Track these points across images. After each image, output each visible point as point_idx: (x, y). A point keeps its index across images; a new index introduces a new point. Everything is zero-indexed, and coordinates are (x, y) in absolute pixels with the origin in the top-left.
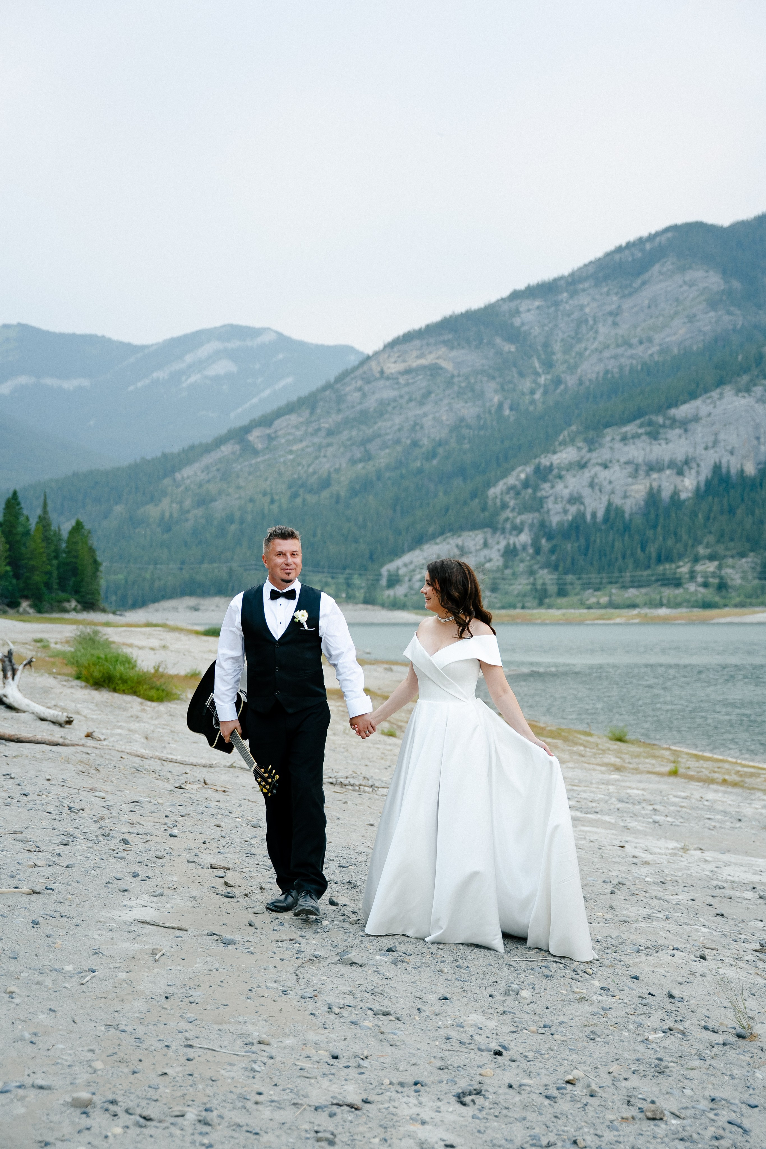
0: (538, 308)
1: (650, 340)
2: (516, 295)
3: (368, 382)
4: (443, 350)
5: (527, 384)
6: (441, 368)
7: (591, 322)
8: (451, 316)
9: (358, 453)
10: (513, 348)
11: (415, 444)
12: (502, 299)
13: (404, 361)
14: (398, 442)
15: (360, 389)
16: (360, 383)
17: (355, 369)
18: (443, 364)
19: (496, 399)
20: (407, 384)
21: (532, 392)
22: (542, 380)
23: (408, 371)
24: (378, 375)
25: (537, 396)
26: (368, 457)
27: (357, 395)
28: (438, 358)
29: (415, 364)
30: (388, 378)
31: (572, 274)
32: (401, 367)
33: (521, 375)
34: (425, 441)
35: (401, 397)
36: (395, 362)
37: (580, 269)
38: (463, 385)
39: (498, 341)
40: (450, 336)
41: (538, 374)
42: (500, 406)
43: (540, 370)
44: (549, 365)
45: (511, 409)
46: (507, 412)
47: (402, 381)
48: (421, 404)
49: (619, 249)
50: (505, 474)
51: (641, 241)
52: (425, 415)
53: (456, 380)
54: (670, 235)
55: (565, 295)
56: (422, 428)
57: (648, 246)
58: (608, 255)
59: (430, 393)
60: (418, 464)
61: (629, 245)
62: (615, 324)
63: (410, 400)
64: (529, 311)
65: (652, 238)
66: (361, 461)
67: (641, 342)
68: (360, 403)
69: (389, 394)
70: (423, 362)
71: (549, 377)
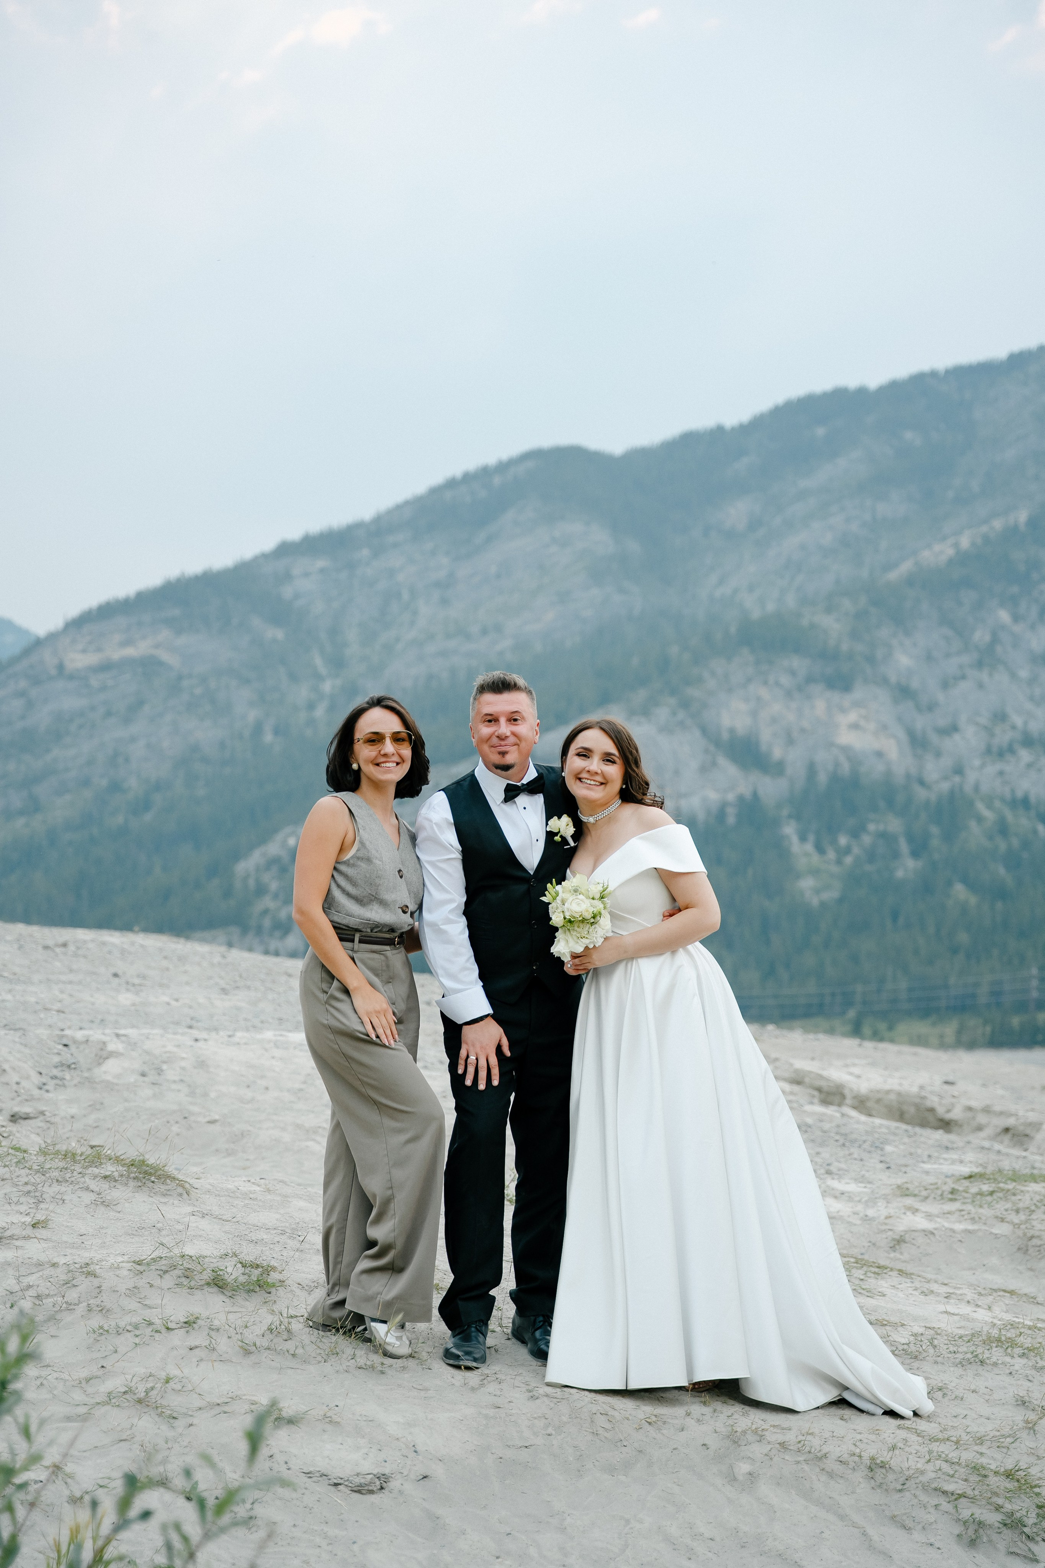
0: (322, 571)
1: (498, 628)
2: (285, 550)
3: (36, 681)
4: (165, 634)
5: (302, 693)
6: (161, 663)
7: (406, 596)
8: (179, 580)
9: (17, 800)
10: (279, 634)
11: (115, 787)
12: (265, 557)
13: (99, 650)
14: (86, 782)
15: (22, 694)
16: (23, 684)
17: (14, 660)
18: (165, 656)
19: (253, 715)
20: (103, 688)
21: (311, 706)
22: (327, 687)
23: (105, 667)
24: (53, 672)
25: (320, 712)
26: (34, 807)
27: (18, 704)
28: (157, 646)
29: (116, 654)
30: (71, 677)
31: (378, 519)
32: (92, 659)
33: (293, 678)
34: (133, 783)
35: (93, 708)
36: (84, 651)
37: (390, 512)
38: (198, 691)
39: (256, 622)
40: (176, 612)
41: (320, 678)
42: (258, 729)
43: (323, 670)
44: (338, 663)
45: (277, 732)
46: (268, 737)
47: (94, 682)
48: (127, 721)
49: (451, 484)
50: (264, 839)
51: (485, 473)
52: (133, 739)
53: (185, 683)
54: (530, 464)
55: (365, 552)
56: (127, 760)
57: (497, 480)
58: (435, 491)
59: (141, 703)
60: (120, 819)
61: (467, 478)
62: (445, 602)
63: (109, 714)
64: (306, 575)
65: (503, 467)
66: (21, 813)
67: (484, 632)
68: (23, 717)
69: (71, 703)
70: (130, 652)
71: (338, 682)
